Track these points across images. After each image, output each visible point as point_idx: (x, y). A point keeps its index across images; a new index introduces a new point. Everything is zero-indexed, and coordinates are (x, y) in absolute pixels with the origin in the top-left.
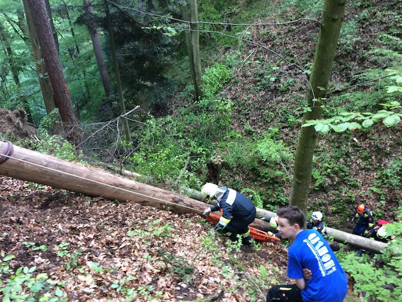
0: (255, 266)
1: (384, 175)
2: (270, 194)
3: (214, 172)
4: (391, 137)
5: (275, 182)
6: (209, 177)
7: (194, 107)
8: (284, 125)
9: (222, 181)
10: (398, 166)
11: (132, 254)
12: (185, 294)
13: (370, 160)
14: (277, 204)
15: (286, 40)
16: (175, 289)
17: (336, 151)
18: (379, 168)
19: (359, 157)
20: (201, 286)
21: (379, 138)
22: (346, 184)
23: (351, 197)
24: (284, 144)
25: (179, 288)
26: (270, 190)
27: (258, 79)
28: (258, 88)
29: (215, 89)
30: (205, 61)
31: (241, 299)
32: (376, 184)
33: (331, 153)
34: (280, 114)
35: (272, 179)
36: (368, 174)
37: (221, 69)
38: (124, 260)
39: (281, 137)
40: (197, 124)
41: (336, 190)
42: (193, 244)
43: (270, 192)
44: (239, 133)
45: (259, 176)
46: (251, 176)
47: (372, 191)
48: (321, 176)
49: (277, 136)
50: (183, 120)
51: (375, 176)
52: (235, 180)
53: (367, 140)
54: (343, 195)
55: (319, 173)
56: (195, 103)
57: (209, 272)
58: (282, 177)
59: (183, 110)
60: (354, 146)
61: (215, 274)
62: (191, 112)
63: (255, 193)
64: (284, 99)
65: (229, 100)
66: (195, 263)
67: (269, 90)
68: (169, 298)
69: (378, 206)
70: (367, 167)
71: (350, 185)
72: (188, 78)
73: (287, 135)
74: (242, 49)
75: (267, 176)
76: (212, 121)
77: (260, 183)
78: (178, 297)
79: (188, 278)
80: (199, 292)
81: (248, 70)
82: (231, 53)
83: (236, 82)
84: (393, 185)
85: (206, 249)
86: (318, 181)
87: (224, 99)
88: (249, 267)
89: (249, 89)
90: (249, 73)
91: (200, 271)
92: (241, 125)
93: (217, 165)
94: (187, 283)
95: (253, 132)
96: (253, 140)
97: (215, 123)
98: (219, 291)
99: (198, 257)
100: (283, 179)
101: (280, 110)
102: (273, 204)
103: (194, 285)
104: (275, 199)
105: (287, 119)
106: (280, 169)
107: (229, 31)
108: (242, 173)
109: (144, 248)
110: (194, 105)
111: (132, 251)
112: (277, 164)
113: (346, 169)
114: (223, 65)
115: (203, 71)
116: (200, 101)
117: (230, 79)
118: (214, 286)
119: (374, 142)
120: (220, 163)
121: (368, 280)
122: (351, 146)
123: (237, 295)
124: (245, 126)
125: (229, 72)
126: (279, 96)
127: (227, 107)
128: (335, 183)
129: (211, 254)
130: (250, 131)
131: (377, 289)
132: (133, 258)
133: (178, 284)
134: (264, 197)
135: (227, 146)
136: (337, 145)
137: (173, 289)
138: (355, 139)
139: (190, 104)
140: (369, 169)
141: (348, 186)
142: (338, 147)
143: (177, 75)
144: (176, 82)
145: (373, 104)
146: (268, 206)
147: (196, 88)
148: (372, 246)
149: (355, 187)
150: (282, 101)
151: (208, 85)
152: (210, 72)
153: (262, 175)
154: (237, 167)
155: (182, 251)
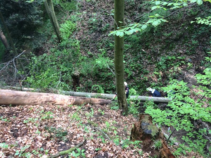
0: (103, 123)
1: (159, 65)
2: (107, 85)
3: (76, 80)
4: (159, 46)
5: (108, 79)
6: (74, 83)
7: (59, 47)
8: (108, 48)
9: (81, 84)
10: (164, 59)
11: (28, 133)
12: (64, 147)
13: (151, 59)
14: (111, 90)
15: (101, 3)
16: (57, 146)
17: (135, 58)
18: (156, 62)
19: (146, 59)
20: (73, 140)
21: (154, 47)
22: (142, 73)
23: (145, 79)
24: (110, 59)
25: (60, 145)
26: (107, 83)
27: (90, 26)
28: (91, 31)
29: (68, 35)
30: (60, 20)
31: (96, 142)
32: (156, 70)
33: (133, 59)
34: (105, 44)
35: (107, 78)
36: (152, 66)
37: (69, 23)
38: (24, 137)
39: (107, 55)
40: (62, 56)
41: (138, 77)
42: (66, 119)
43: (107, 84)
44: (85, 57)
45: (100, 77)
46: (96, 78)
47: (155, 74)
48: (130, 71)
49: (106, 55)
50: (54, 55)
51: (155, 66)
52: (88, 82)
53: (149, 49)
54: (142, 78)
55: (129, 70)
56: (59, 45)
57: (76, 132)
58: (112, 76)
59: (53, 50)
60: (143, 53)
61: (80, 132)
62: (58, 50)
63: (99, 87)
64: (105, 35)
65: (77, 40)
66: (67, 129)
67: (97, 31)
68: (54, 152)
69: (158, 80)
70: (150, 63)
71: (144, 73)
72: (52, 31)
73: (110, 54)
74: (79, 11)
75: (104, 76)
76: (70, 53)
77: (101, 81)
78: (60, 150)
79: (65, 138)
80: (72, 144)
81: (84, 22)
82: (73, 14)
83: (79, 30)
84: (164, 69)
85: (75, 120)
86: (129, 74)
87: (74, 40)
88: (100, 124)
89: (87, 33)
90: (85, 24)
91: (71, 133)
92: (86, 52)
93: (77, 76)
94: (64, 141)
95: (93, 55)
96: (94, 59)
97: (72, 53)
98: (83, 141)
99: (70, 125)
100: (112, 77)
101: (105, 41)
102: (109, 90)
103: (69, 141)
104: (110, 88)
105: (109, 45)
106: (110, 72)
107: (70, 2)
108: (91, 78)
109: (36, 128)
110: (58, 46)
111: (28, 131)
112: (108, 69)
113: (141, 65)
114: (70, 22)
115: (60, 26)
116: (61, 43)
117: (76, 29)
118: (80, 138)
119: (152, 50)
120: (79, 75)
121: (159, 116)
122: (142, 54)
123: (94, 140)
124: (88, 53)
125: (74, 25)
126: (103, 34)
127: (77, 44)
128: (137, 73)
129: (78, 122)
130: (91, 55)
131: (164, 120)
132: (29, 135)
133: (59, 143)
134: (104, 87)
135: (80, 65)
136: (135, 54)
137: (56, 146)
138: (143, 50)
139: (56, 45)
140: (152, 64)
141: (143, 74)
142: (136, 55)
143: (46, 30)
144: (46, 34)
145: (149, 31)
146: (107, 92)
147: (58, 36)
148: (158, 100)
149: (146, 73)
150: (105, 37)
151: (64, 33)
152: (64, 26)
153: (101, 76)
154: (88, 75)
155: (60, 124)
